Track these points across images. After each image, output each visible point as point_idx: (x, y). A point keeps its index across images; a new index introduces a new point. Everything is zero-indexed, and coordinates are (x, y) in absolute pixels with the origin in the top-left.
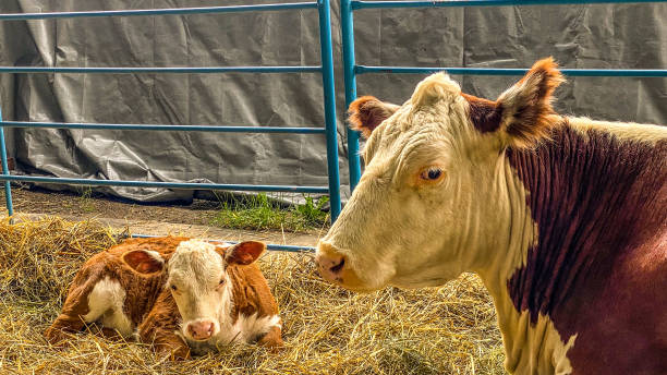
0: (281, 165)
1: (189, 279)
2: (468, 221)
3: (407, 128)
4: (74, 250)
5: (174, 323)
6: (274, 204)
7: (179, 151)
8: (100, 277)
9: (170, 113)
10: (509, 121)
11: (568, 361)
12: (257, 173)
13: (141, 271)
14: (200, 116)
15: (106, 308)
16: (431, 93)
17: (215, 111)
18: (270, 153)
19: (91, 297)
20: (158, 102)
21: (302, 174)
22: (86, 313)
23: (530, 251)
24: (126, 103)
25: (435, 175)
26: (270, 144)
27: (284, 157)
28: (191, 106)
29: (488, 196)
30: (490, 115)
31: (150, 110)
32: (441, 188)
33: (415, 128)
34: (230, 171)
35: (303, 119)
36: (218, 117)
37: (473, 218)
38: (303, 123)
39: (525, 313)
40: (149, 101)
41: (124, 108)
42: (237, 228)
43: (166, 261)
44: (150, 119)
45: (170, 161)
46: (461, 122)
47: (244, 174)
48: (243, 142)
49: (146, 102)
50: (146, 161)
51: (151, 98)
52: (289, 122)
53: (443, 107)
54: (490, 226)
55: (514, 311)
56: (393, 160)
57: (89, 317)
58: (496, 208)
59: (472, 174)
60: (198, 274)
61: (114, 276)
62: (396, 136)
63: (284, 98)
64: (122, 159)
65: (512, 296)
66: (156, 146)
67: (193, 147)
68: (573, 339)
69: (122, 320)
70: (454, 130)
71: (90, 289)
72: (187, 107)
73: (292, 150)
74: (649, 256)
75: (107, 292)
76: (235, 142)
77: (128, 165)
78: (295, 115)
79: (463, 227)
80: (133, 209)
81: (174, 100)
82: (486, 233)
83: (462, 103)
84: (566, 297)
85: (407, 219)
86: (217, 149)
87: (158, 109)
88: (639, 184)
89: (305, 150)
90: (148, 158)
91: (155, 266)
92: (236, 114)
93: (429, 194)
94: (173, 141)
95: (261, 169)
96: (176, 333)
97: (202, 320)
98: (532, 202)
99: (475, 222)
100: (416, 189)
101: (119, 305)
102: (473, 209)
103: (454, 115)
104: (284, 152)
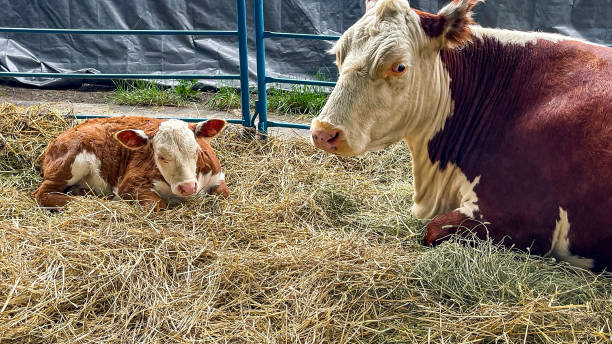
0: (148, 56)
1: (174, 150)
2: (417, 101)
3: (376, 34)
4: (33, 129)
5: (149, 183)
6: (159, 87)
7: (64, 48)
8: (79, 150)
9: (54, 18)
10: (448, 29)
11: (474, 194)
12: (129, 63)
13: (130, 145)
14: (80, 20)
15: (86, 173)
16: (392, 7)
17: (92, 16)
18: (139, 48)
19: (73, 166)
20: (44, 10)
21: (164, 63)
22: (69, 179)
23: (447, 120)
24: (15, 10)
25: (402, 69)
26: (137, 41)
27: (148, 50)
28: (72, 13)
29: (430, 82)
30: (436, 25)
31: (36, 15)
32: (405, 78)
33: (383, 34)
34: (107, 61)
35: (161, 22)
36: (95, 21)
37: (420, 100)
38: (163, 26)
39: (437, 163)
40: (35, 8)
41: (13, 14)
42: (132, 105)
43: (151, 137)
44: (37, 23)
45: (58, 55)
46: (417, 29)
47: (120, 63)
48: (116, 40)
49: (32, 10)
50: (37, 55)
51: (36, 5)
52: (151, 25)
53: (401, 17)
54: (429, 105)
55: (429, 161)
56: (368, 58)
57: (71, 182)
58: (434, 92)
59: (421, 67)
60: (180, 146)
61: (90, 149)
62: (366, 39)
63: (147, 7)
64: (17, 54)
65: (430, 152)
66: (45, 43)
67: (75, 44)
68: (477, 180)
69: (100, 182)
70: (413, 35)
71: (72, 160)
72: (68, 14)
73: (155, 45)
74: (532, 121)
75: (86, 161)
76: (111, 40)
77: (23, 59)
78: (156, 19)
79: (414, 105)
80: (37, 93)
81: (56, 7)
82: (425, 110)
83: (415, 15)
84: (472, 150)
85: (379, 101)
86: (96, 46)
87: (43, 15)
88: (518, 72)
89: (165, 45)
90: (38, 53)
91: (141, 141)
92: (109, 19)
93: (397, 83)
94: (58, 39)
95: (132, 60)
96: (152, 190)
97: (187, 181)
98: (453, 86)
99: (421, 102)
100: (388, 79)
101: (97, 171)
102: (421, 92)
103: (411, 25)
104: (148, 46)
